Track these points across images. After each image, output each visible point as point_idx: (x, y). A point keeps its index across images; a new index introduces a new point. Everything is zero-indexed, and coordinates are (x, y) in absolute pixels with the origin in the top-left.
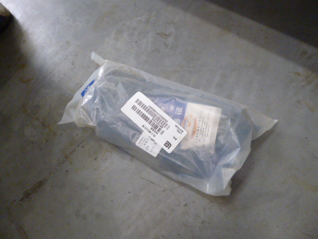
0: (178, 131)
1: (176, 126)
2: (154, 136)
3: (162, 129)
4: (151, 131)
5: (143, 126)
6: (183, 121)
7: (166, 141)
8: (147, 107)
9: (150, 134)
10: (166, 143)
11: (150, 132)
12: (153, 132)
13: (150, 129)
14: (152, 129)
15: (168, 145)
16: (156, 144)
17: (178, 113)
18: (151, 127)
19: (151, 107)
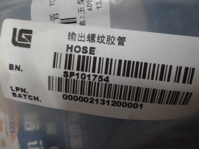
0: (23, 90)
1: (37, 99)
2: (72, 36)
3: (62, 70)
4: (89, 45)
5: (122, 41)
6: (17, 130)
7: (33, 43)
8: (145, 100)
9: (86, 30)
10: (29, 38)
11: (92, 38)
12: (82, 45)
13: (95, 45)
14: (92, 50)
15: (20, 39)
16: (54, 17)
17: (35, 143)
18: (98, 55)
19: (135, 106)
